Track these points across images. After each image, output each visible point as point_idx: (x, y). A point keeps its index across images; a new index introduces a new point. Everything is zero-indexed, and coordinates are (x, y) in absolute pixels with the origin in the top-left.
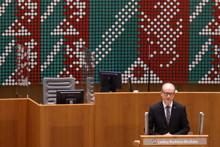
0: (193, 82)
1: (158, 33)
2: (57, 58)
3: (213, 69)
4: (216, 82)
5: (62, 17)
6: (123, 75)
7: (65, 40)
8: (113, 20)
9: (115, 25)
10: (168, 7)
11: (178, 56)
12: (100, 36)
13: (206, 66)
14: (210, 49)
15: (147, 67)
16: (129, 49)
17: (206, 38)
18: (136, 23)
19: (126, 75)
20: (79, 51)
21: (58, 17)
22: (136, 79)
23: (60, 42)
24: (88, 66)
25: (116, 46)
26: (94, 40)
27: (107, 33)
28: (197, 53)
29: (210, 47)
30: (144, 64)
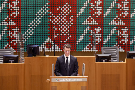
0: (79, 51)
1: (60, 24)
2: (3, 38)
3: (90, 43)
4: (92, 51)
5: (6, 15)
6: (40, 47)
7: (8, 28)
8: (35, 16)
9: (35, 19)
10: (65, 9)
11: (70, 36)
12: (27, 26)
13: (86, 42)
14: (88, 33)
15: (53, 43)
16: (43, 33)
17: (86, 26)
18: (47, 18)
19: (42, 47)
20: (16, 34)
21: (4, 15)
22: (47, 49)
23: (5, 29)
24: (21, 42)
25: (36, 31)
26: (24, 27)
27: (31, 24)
28: (81, 34)
29: (88, 31)
30: (51, 41)
